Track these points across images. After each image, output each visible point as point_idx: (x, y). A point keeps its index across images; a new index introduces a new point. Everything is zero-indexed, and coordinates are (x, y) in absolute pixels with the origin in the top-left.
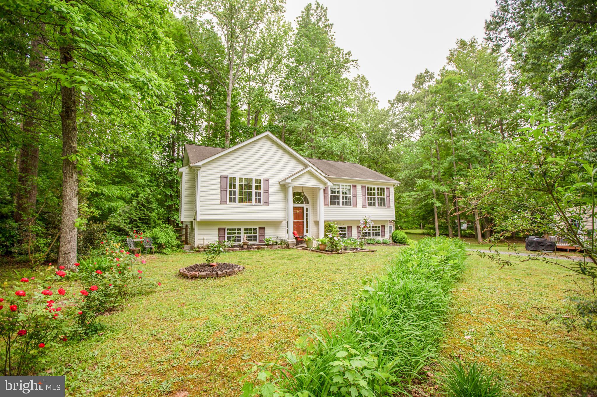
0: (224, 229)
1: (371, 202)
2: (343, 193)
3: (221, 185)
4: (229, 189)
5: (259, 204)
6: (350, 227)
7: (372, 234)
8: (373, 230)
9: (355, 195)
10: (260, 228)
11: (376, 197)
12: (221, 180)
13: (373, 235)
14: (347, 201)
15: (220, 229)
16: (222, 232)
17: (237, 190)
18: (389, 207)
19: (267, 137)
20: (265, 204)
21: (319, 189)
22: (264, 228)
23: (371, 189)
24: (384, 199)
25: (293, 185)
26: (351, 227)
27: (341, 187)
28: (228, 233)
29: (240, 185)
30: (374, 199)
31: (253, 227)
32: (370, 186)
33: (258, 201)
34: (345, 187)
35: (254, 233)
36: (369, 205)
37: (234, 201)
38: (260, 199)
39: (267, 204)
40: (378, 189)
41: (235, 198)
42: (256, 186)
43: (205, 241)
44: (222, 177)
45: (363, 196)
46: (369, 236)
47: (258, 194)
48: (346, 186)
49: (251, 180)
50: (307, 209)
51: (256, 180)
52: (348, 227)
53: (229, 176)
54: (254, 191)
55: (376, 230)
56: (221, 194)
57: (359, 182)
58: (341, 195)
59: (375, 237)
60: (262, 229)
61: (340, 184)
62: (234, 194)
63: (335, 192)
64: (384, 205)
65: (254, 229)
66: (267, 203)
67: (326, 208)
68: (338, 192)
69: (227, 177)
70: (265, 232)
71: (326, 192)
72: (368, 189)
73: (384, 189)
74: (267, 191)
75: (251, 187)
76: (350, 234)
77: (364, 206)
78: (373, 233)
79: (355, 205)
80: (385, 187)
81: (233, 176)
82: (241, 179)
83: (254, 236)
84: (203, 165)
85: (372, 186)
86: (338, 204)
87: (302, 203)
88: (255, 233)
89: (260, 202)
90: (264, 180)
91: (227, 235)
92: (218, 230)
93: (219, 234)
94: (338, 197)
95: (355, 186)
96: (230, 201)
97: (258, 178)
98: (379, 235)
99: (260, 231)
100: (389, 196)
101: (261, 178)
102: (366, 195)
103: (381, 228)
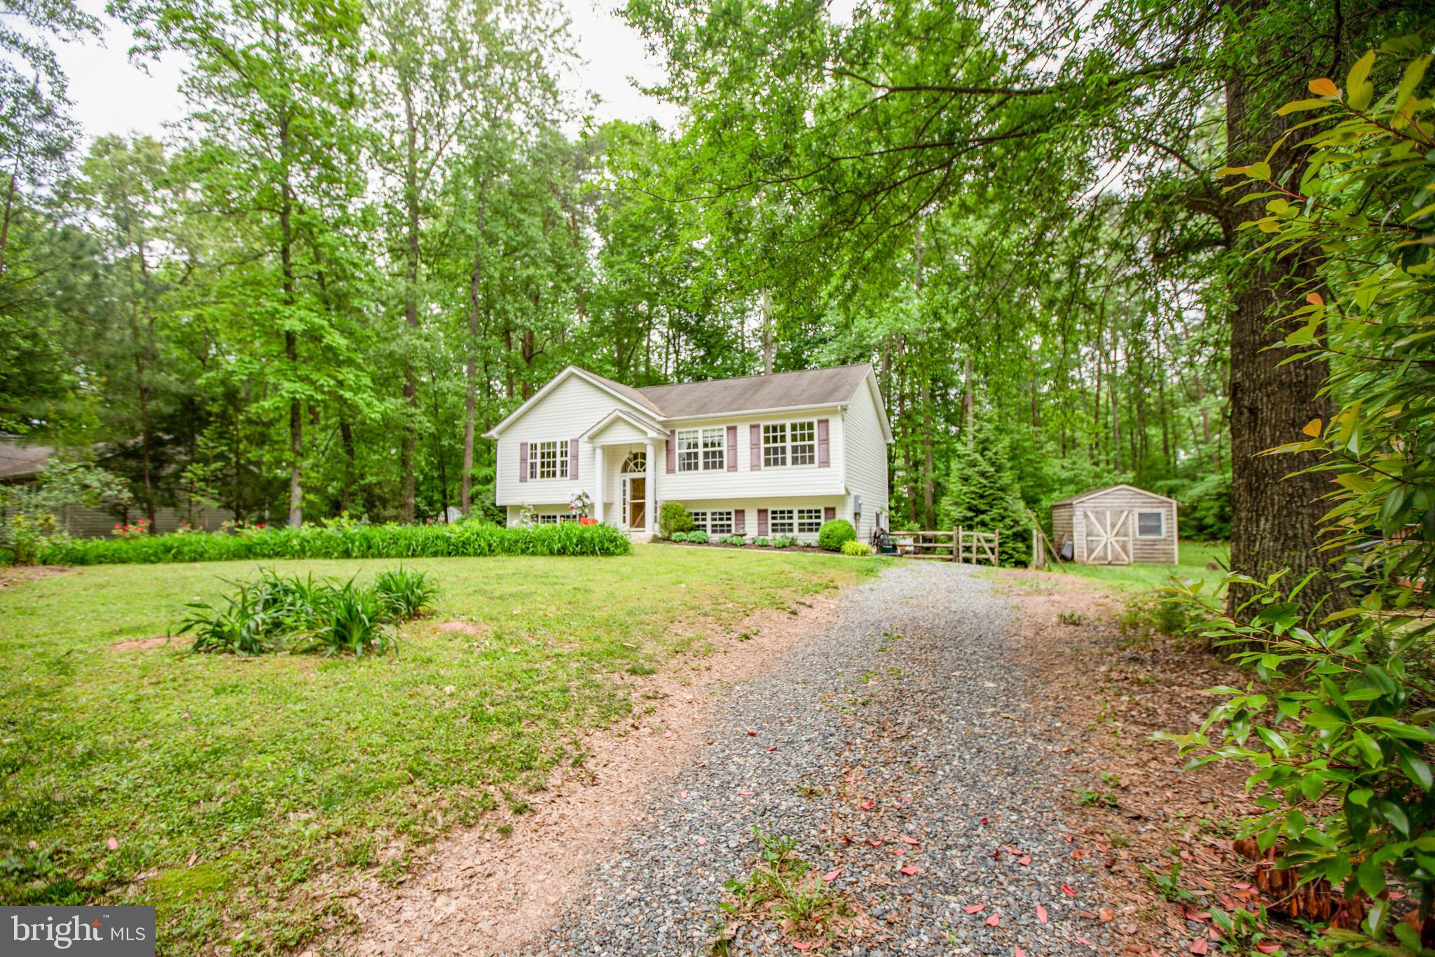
1: (774, 458)
2: (706, 445)
3: (521, 456)
4: (529, 461)
5: (565, 478)
6: (740, 513)
7: (796, 527)
9: (733, 447)
11: (788, 444)
12: (521, 449)
13: (801, 530)
14: (714, 459)
17: (538, 461)
18: (826, 463)
19: (572, 375)
20: (573, 477)
23: (774, 428)
24: (811, 448)
26: (743, 512)
27: (700, 435)
29: (542, 453)
30: (784, 450)
32: (771, 423)
34: (709, 434)
36: (767, 465)
37: (536, 477)
38: (566, 471)
41: (536, 473)
42: (562, 452)
44: (523, 445)
45: (755, 445)
46: (791, 530)
47: (564, 464)
48: (714, 430)
49: (555, 444)
51: (562, 443)
52: (737, 512)
53: (529, 442)
54: (559, 459)
56: (521, 468)
57: (743, 419)
58: (701, 450)
59: (805, 534)
61: (700, 430)
62: (536, 467)
63: (689, 446)
66: (576, 476)
67: (671, 476)
68: (695, 445)
69: (526, 444)
72: (767, 429)
73: (810, 426)
74: (576, 457)
75: (555, 454)
76: (740, 527)
77: (755, 467)
78: (800, 524)
79: (733, 467)
80: (814, 419)
81: (534, 441)
82: (543, 445)
84: (501, 432)
85: (778, 422)
86: (696, 467)
89: (566, 475)
90: (572, 441)
94: (696, 455)
95: (732, 429)
96: (531, 477)
97: (564, 439)
100: (827, 439)
101: (568, 439)
102: (759, 444)
103: (823, 514)
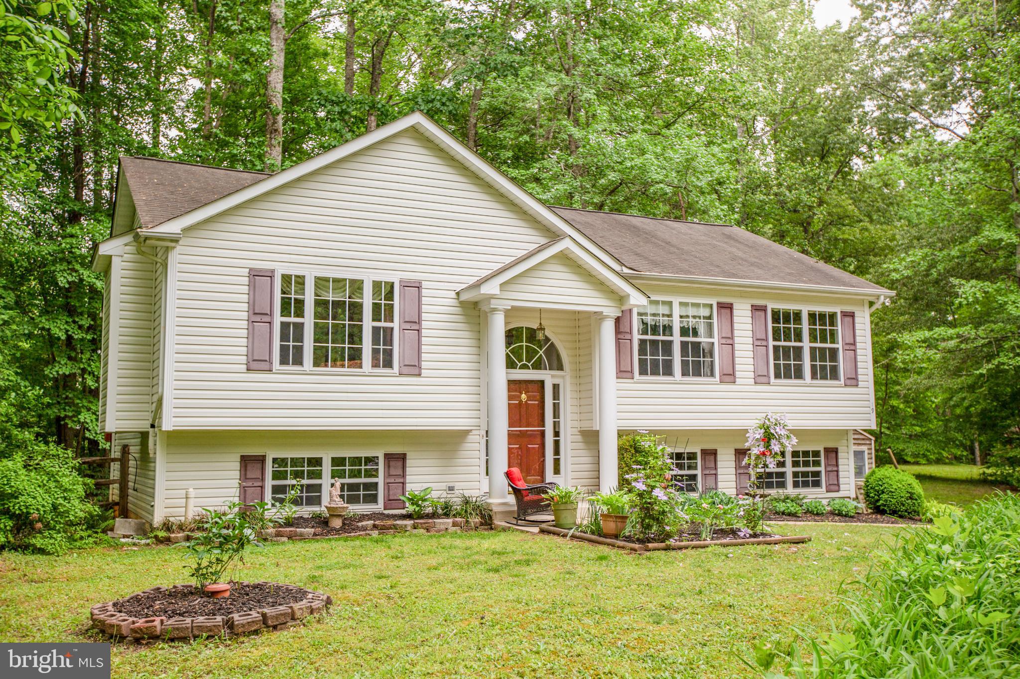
0: (262, 459)
1: (787, 366)
2: (684, 332)
3: (252, 304)
4: (278, 319)
5: (387, 371)
6: (710, 454)
7: (789, 480)
8: (795, 464)
9: (729, 341)
10: (388, 457)
11: (806, 344)
12: (252, 285)
13: (796, 485)
14: (698, 361)
15: (246, 461)
16: (254, 472)
17: (309, 320)
18: (853, 381)
19: (415, 132)
20: (406, 370)
21: (599, 317)
22: (403, 458)
23: (787, 317)
24: (834, 353)
25: (508, 305)
26: (714, 453)
27: (677, 311)
28: (276, 476)
29: (318, 303)
30: (798, 351)
31: (363, 453)
32: (782, 306)
33: (384, 359)
34: (691, 311)
35: (369, 474)
36: (777, 376)
37: (299, 361)
38: (389, 354)
39: (416, 371)
40: (812, 316)
41: (299, 351)
42: (376, 307)
43: (192, 502)
44: (255, 275)
45: (759, 342)
46: (782, 485)
47: (383, 337)
48: (697, 305)
49: (357, 286)
50: (556, 387)
51: (377, 285)
52: (705, 452)
53: (281, 269)
54: (368, 324)
55: (806, 464)
56: (251, 335)
57: (743, 293)
58: (677, 339)
59: (802, 491)
60: (397, 460)
61: (676, 301)
62: (299, 337)
63: (655, 329)
64: (834, 375)
65: (369, 460)
66: (414, 369)
67: (626, 384)
68: (668, 329)
69: (271, 275)
70: (408, 470)
71: (624, 327)
72: (776, 317)
73: (832, 316)
74: (415, 324)
75: (356, 310)
76: (710, 482)
77: (760, 379)
78: (795, 475)
79: (730, 376)
80: (838, 310)
81: (294, 270)
82: (321, 283)
83: (367, 486)
84: (187, 230)
85: (792, 307)
86: (668, 370)
87: (538, 366)
88: (372, 473)
89: (388, 364)
90: (405, 285)
91: (269, 483)
92: (237, 465)
93: (244, 477)
94: (667, 347)
95: (726, 308)
96: (284, 361)
97: (384, 278)
98: (817, 484)
99: (388, 466)
100: (854, 344)
101: (394, 278)
102: (767, 340)
103: (822, 459)
